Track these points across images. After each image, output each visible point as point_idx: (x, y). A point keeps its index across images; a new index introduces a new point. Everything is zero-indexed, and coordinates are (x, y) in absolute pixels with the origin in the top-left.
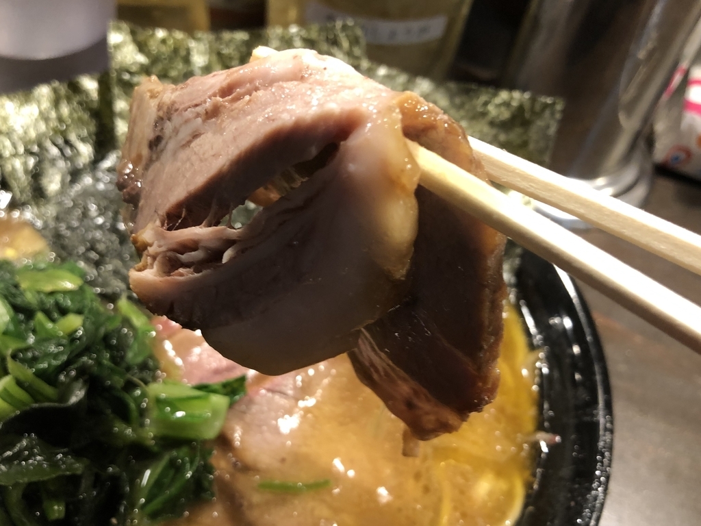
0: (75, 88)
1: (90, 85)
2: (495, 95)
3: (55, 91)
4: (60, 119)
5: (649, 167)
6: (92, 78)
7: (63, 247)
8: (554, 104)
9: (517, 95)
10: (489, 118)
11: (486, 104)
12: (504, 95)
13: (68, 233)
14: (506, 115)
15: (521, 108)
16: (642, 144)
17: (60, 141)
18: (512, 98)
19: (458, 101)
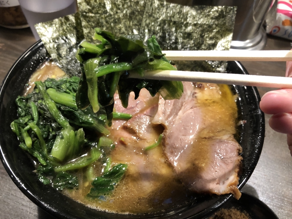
0: (67, 19)
1: (72, 18)
2: (213, 8)
3: (61, 20)
4: (63, 30)
5: (265, 35)
6: (72, 15)
7: (70, 73)
8: (234, 8)
9: (220, 7)
10: (211, 16)
11: (209, 12)
12: (216, 8)
13: (71, 68)
14: (217, 14)
15: (222, 11)
16: (262, 27)
17: (64, 38)
18: (218, 8)
19: (199, 12)
